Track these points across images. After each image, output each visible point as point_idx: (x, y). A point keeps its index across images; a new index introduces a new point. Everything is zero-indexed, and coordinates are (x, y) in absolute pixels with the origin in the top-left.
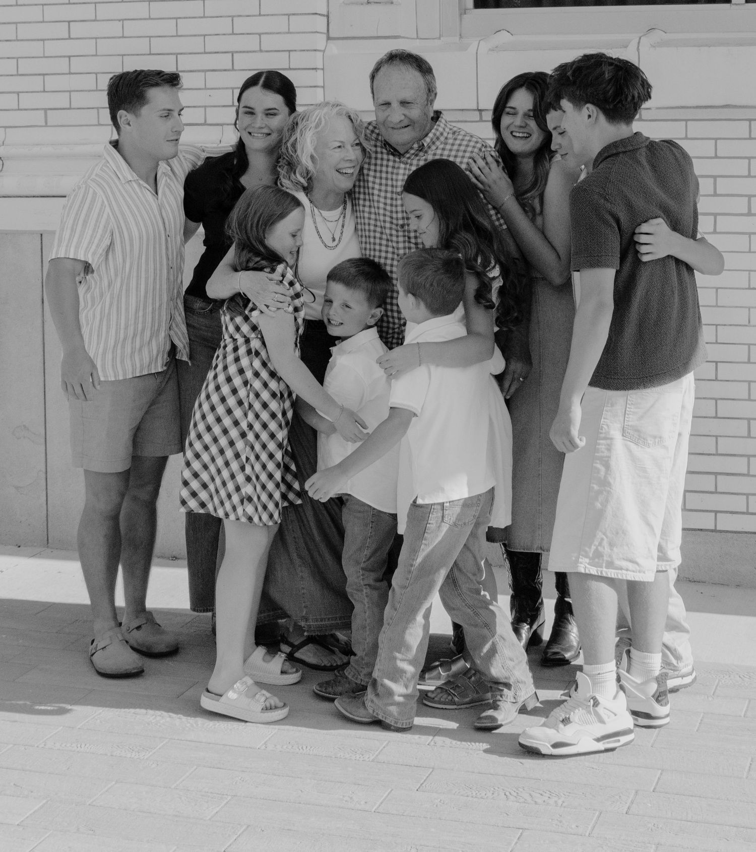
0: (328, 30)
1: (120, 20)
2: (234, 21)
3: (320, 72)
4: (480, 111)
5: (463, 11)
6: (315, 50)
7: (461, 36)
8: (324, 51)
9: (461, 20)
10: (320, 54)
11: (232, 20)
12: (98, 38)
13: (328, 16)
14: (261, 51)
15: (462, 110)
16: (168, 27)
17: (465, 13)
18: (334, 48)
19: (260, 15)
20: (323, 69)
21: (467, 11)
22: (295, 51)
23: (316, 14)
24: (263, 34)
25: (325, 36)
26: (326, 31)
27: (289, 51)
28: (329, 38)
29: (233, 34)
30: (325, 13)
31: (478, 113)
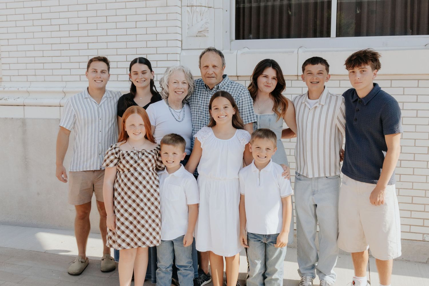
0: (182, 47)
1: (106, 42)
2: (147, 43)
3: (179, 62)
4: (238, 76)
5: (231, 41)
6: (177, 53)
7: (230, 50)
8: (180, 54)
9: (230, 44)
10: (178, 55)
11: (147, 42)
12: (98, 49)
13: (182, 41)
14: (157, 54)
15: (231, 76)
16: (123, 45)
17: (232, 41)
18: (184, 53)
19: (157, 40)
20: (180, 61)
21: (233, 41)
22: (169, 54)
23: (177, 40)
24: (158, 47)
25: (180, 49)
26: (181, 47)
27: (167, 54)
28: (182, 49)
29: (147, 47)
30: (181, 40)
31: (237, 77)
